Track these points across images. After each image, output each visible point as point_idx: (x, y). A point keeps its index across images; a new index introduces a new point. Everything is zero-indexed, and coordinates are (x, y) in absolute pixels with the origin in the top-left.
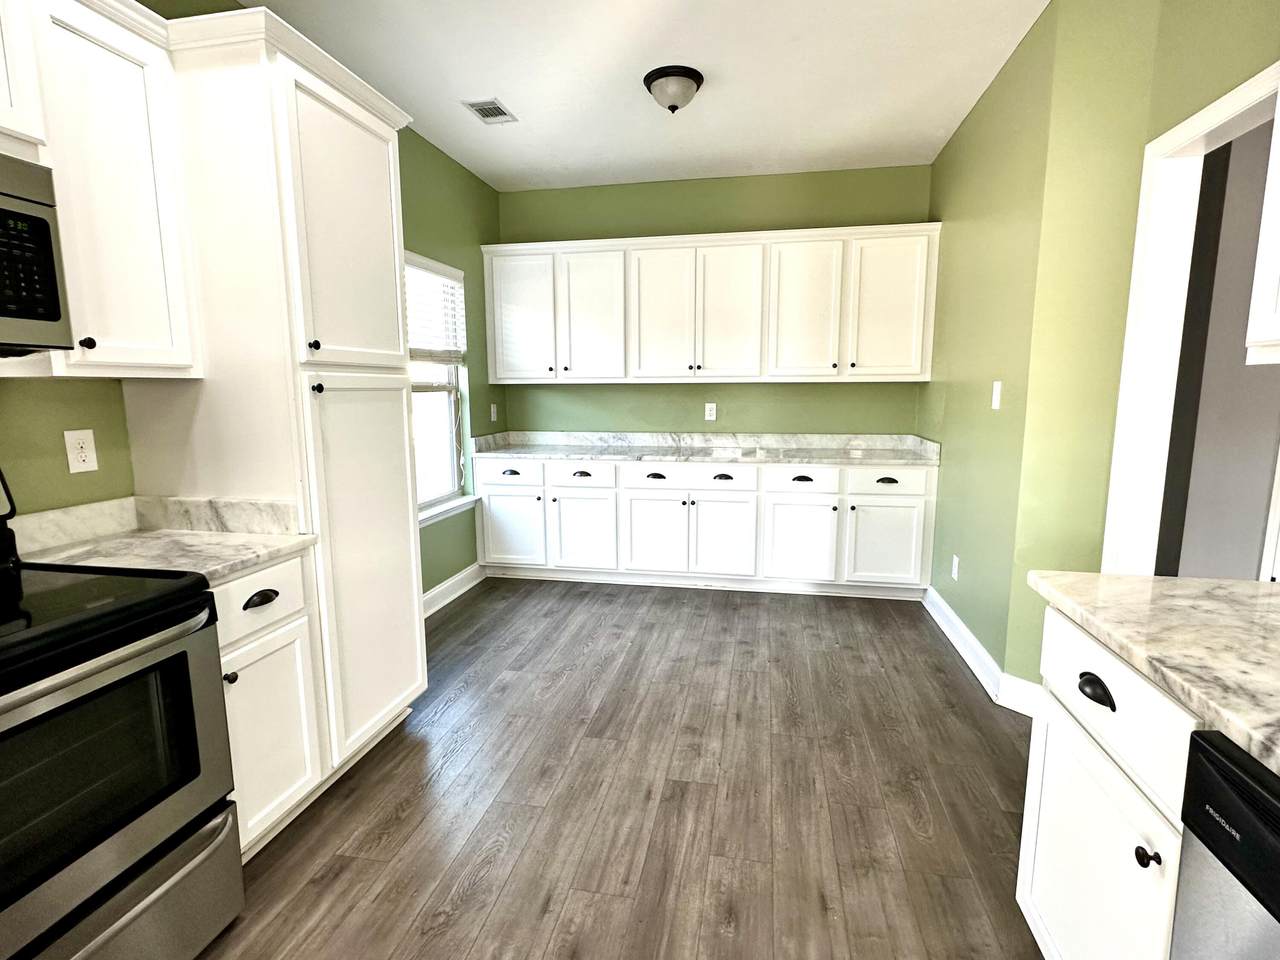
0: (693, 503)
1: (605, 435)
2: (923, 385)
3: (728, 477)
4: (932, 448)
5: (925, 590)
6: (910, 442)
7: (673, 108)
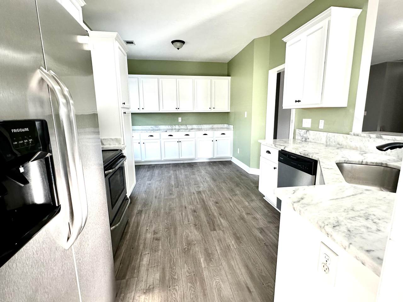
0: (180, 142)
1: (152, 126)
2: (228, 113)
3: (188, 135)
4: (231, 127)
5: (232, 158)
6: (226, 126)
7: (178, 49)
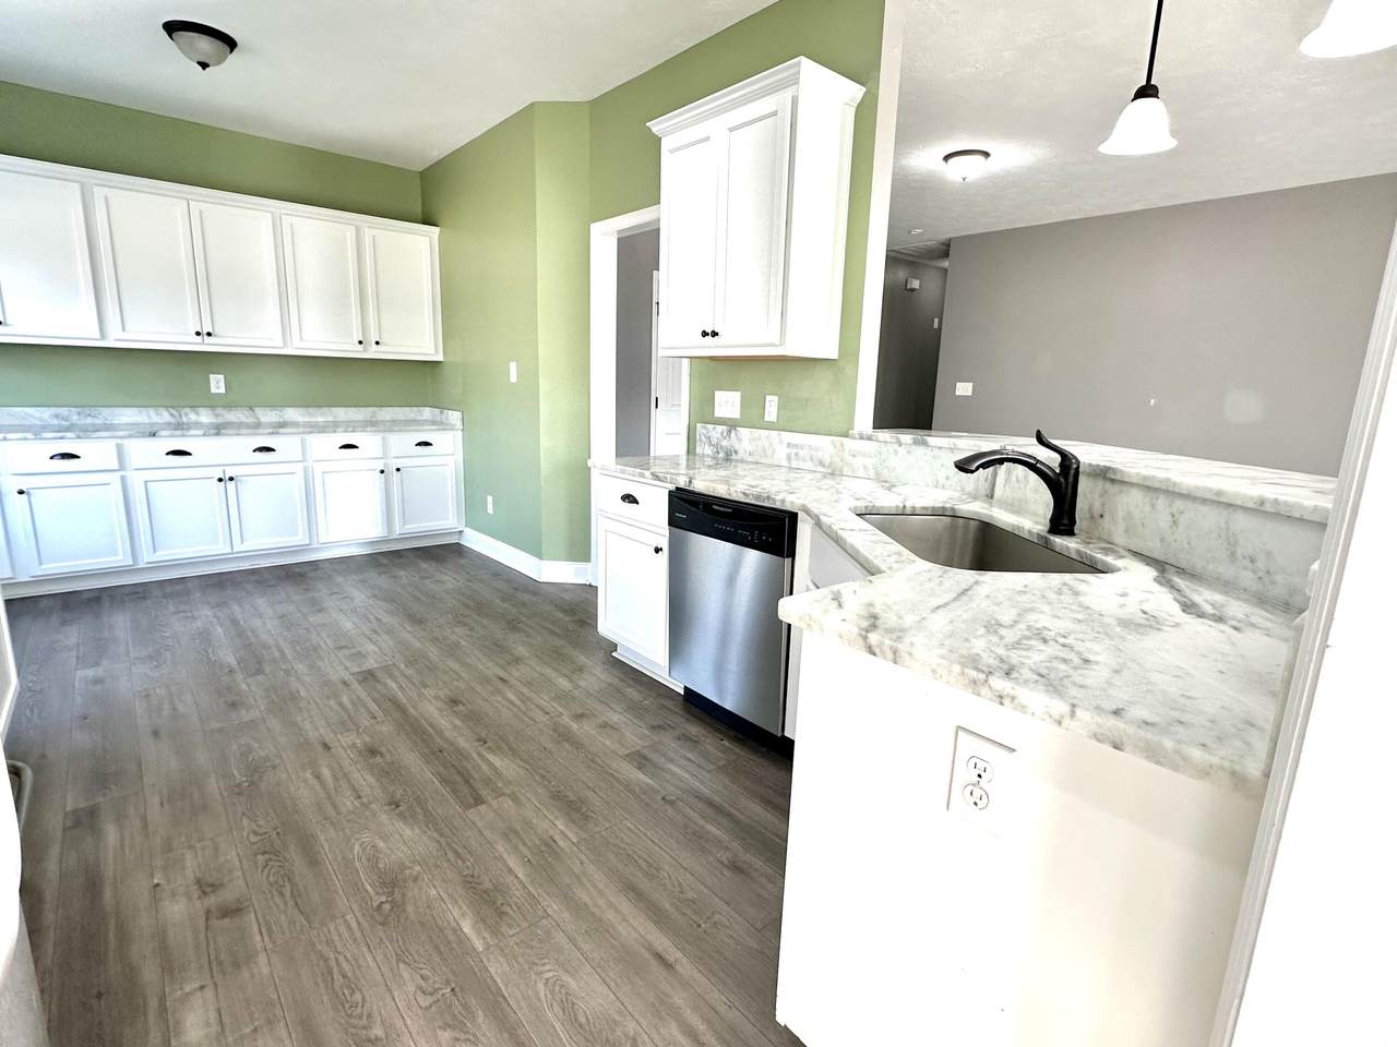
0: (231, 479)
3: (270, 450)
4: (454, 417)
5: (461, 532)
6: (427, 413)
7: (204, 66)
